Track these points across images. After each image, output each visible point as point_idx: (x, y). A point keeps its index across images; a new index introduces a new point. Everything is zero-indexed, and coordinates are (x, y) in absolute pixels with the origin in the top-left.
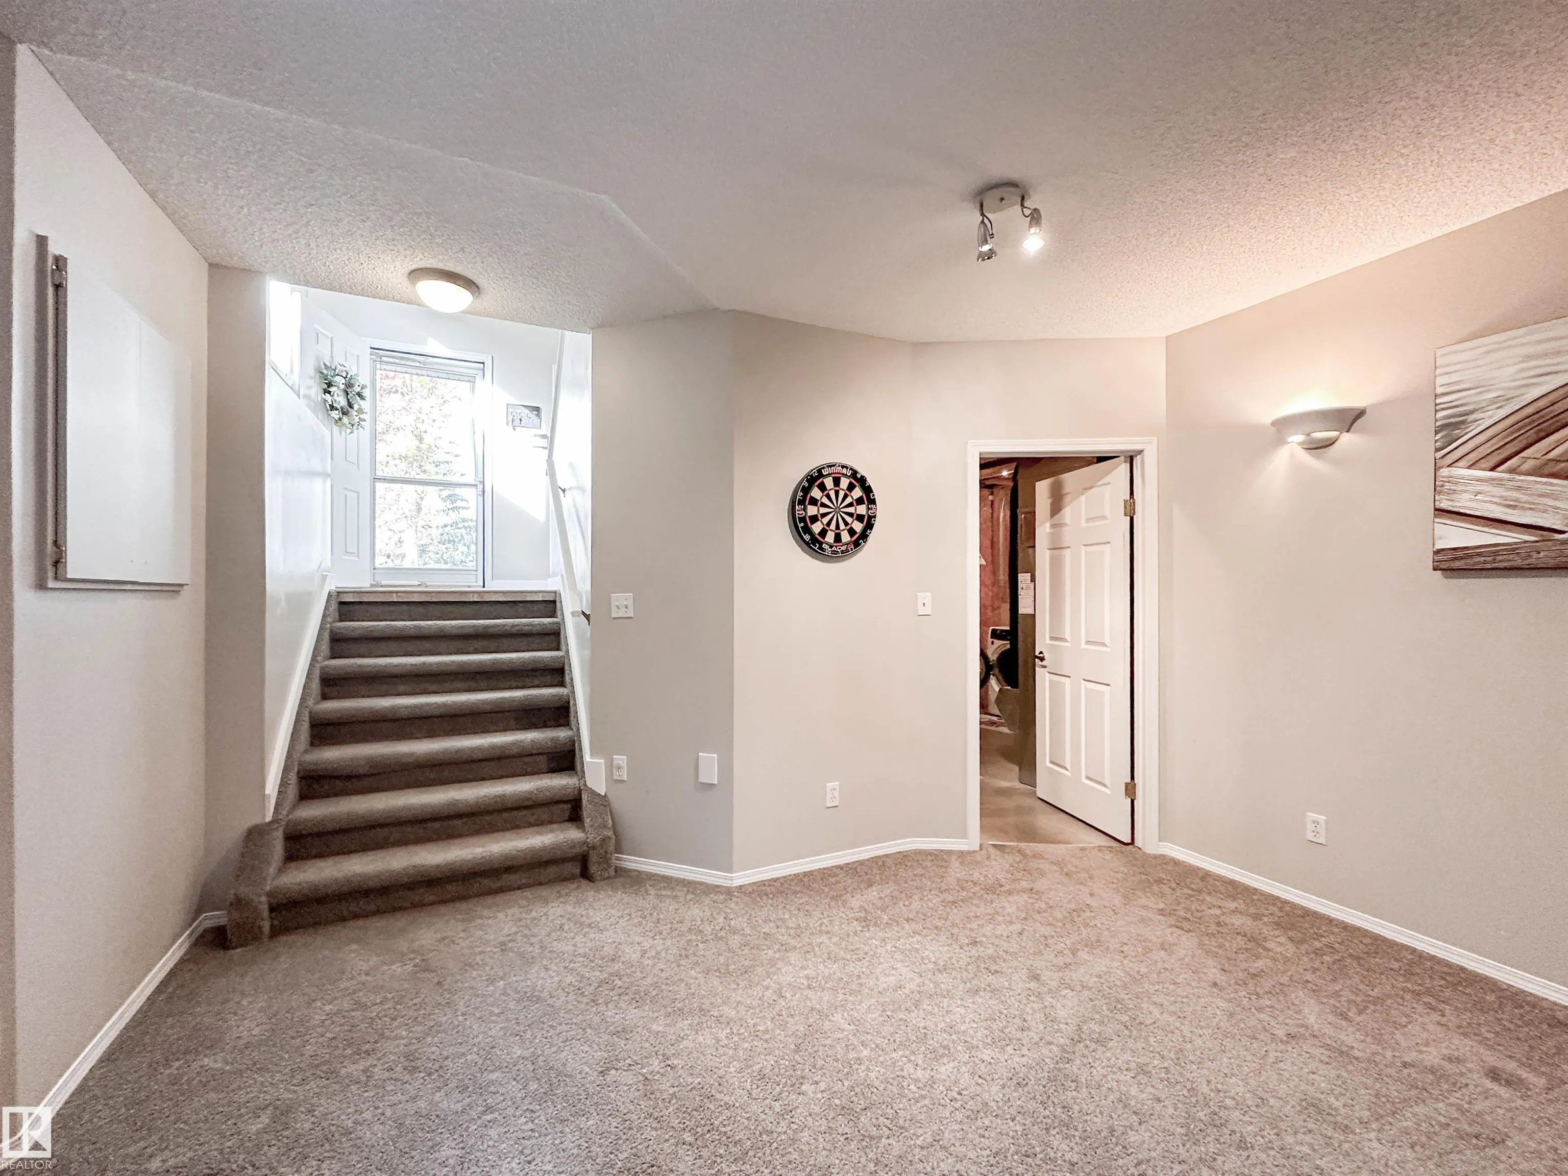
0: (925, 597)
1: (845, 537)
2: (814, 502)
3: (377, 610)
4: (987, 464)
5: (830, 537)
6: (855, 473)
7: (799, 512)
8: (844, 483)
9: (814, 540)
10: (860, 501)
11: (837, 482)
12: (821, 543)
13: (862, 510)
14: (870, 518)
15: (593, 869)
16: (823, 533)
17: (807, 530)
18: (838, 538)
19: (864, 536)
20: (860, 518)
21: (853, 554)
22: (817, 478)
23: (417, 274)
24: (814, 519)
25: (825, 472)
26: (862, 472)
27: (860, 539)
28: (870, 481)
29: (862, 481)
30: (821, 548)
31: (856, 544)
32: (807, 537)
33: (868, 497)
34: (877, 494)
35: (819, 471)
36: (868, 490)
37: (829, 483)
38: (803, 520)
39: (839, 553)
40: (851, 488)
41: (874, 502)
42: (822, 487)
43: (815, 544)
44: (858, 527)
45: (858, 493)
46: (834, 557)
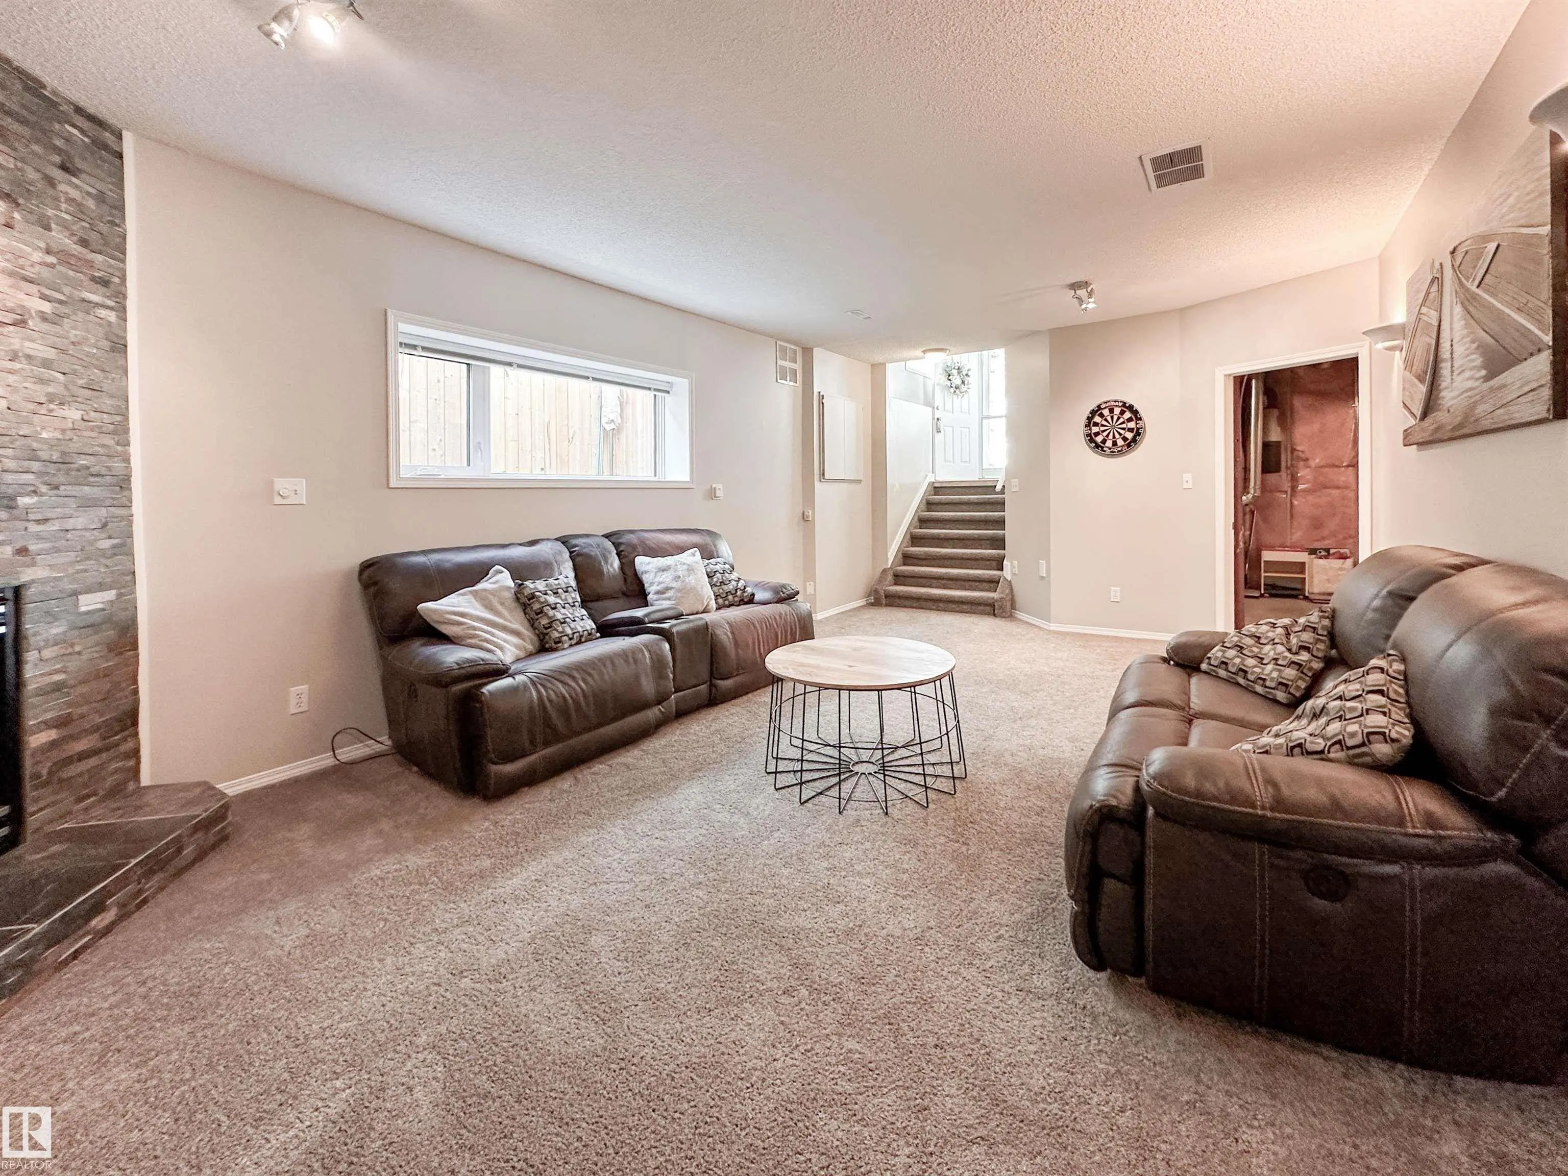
0: (1188, 477)
1: (1120, 442)
2: (1096, 425)
5: (1109, 443)
6: (1124, 404)
7: (1087, 431)
8: (1117, 411)
9: (1097, 446)
10: (1130, 420)
11: (1112, 411)
12: (1102, 448)
13: (1132, 425)
14: (1138, 429)
15: (997, 611)
16: (1104, 441)
17: (1092, 441)
18: (1115, 443)
19: (1134, 440)
20: (1131, 430)
21: (1127, 452)
22: (1097, 411)
24: (1097, 434)
25: (1102, 407)
26: (1129, 401)
27: (1131, 444)
28: (1136, 407)
29: (1131, 408)
30: (1102, 450)
31: (1129, 445)
32: (1093, 445)
33: (1136, 416)
34: (1142, 413)
35: (1099, 407)
36: (1135, 412)
37: (1106, 412)
38: (1089, 436)
39: (1116, 452)
40: (1122, 413)
41: (1140, 419)
42: (1101, 415)
43: (1099, 447)
44: (1129, 435)
45: (1128, 415)
46: (1112, 455)
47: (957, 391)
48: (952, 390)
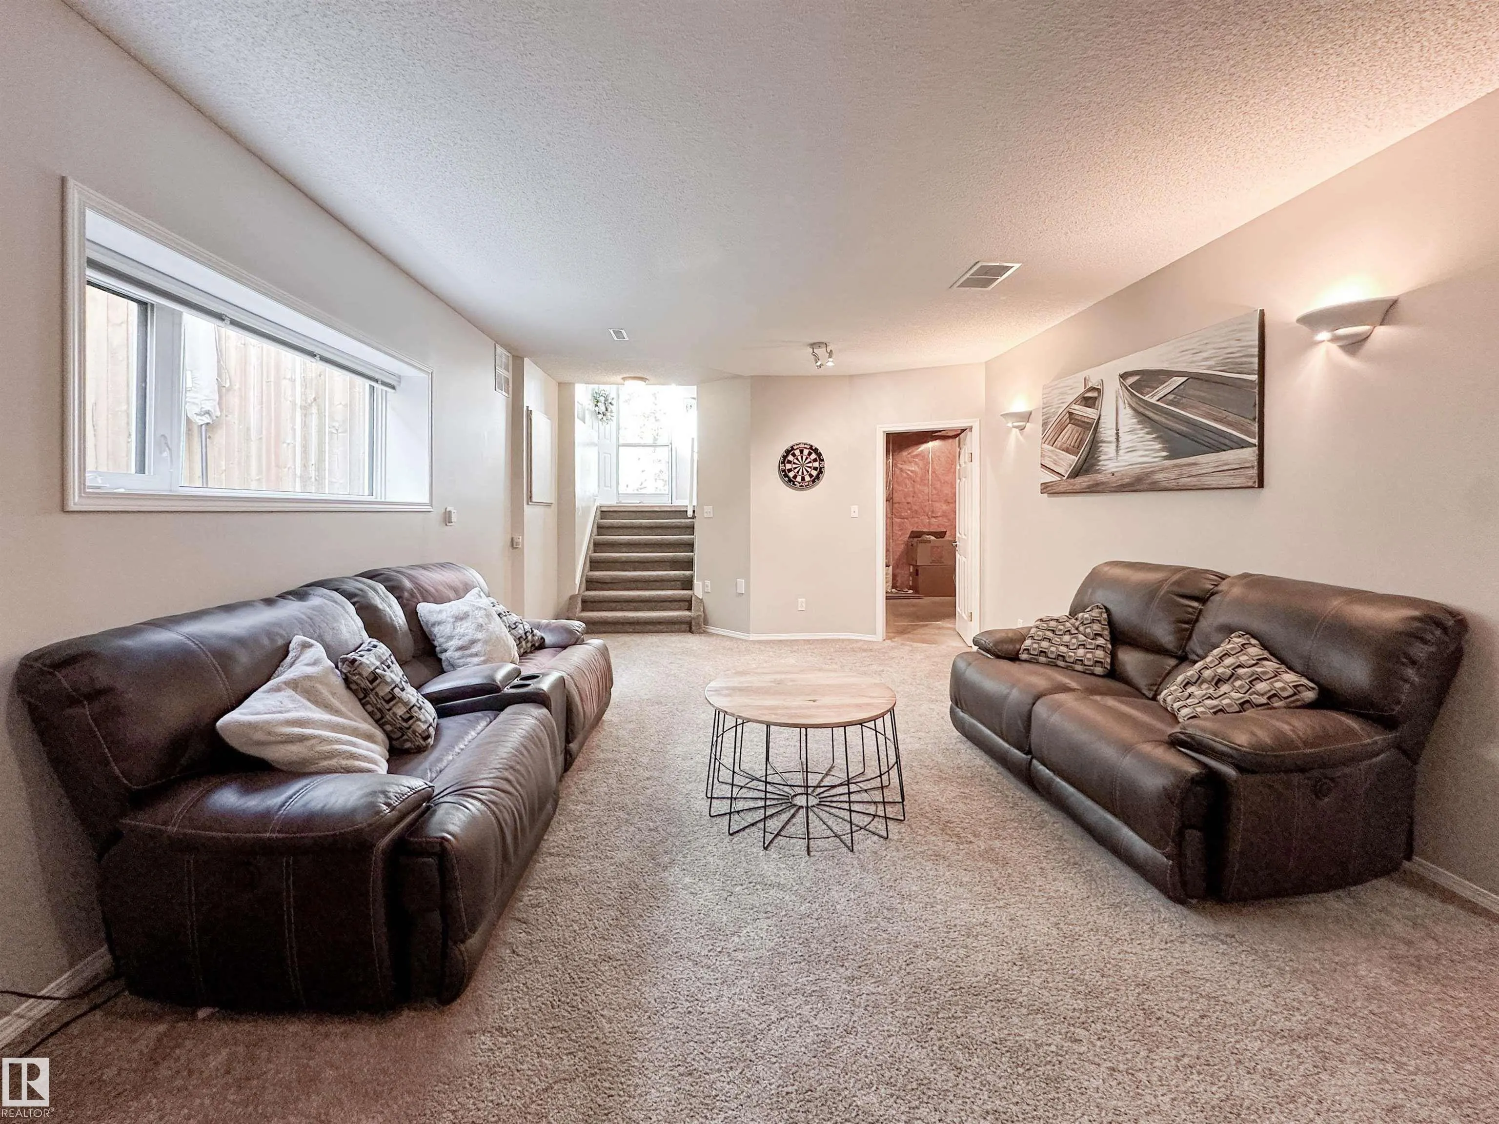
0: (855, 508)
1: (807, 478)
2: (789, 462)
3: (615, 515)
4: (889, 436)
5: (799, 479)
6: (811, 447)
7: (782, 467)
8: (806, 452)
9: (790, 480)
10: (815, 460)
11: (802, 452)
12: (794, 482)
13: (816, 464)
14: (821, 468)
15: (693, 628)
16: (795, 477)
17: (786, 476)
18: (803, 479)
19: (818, 477)
20: (815, 469)
21: (812, 487)
22: (790, 451)
23: (624, 379)
24: (790, 470)
25: (794, 447)
26: (815, 445)
27: (816, 479)
28: (820, 450)
29: (816, 451)
30: (794, 484)
31: (814, 481)
32: (786, 479)
33: (820, 457)
34: (824, 456)
35: (792, 447)
36: (819, 455)
37: (797, 452)
38: (784, 471)
39: (803, 487)
40: (810, 454)
41: (823, 460)
42: (794, 455)
43: (791, 482)
44: (814, 473)
45: (813, 456)
46: (802, 488)
47: (605, 418)
48: (600, 416)
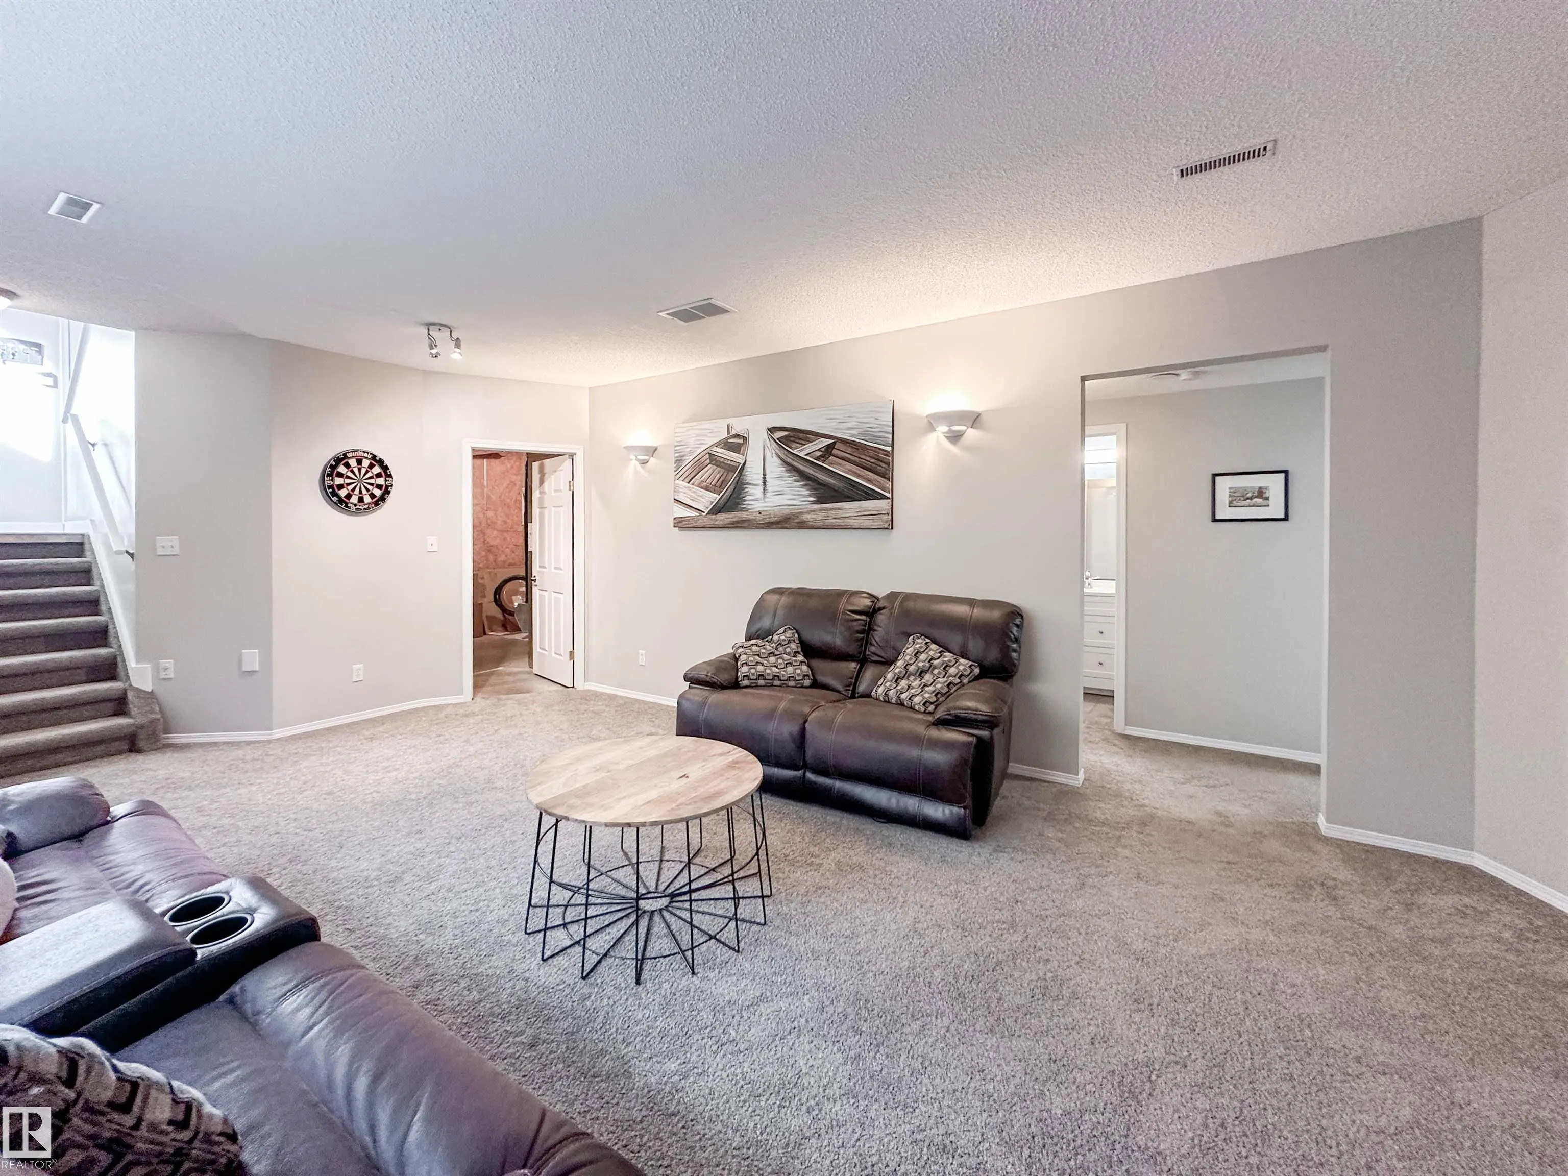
0: (432, 539)
1: (367, 499)
2: (340, 475)
5: (354, 499)
6: (374, 457)
7: (328, 482)
8: (366, 463)
9: (340, 501)
10: (379, 475)
11: (359, 462)
12: (347, 504)
13: (381, 481)
14: (387, 487)
16: (349, 496)
17: (334, 494)
18: (361, 500)
19: (383, 499)
20: (379, 487)
21: (375, 511)
22: (343, 459)
24: (341, 487)
25: (349, 455)
26: (380, 455)
27: (379, 501)
28: (387, 462)
29: (381, 462)
30: (347, 506)
31: (376, 504)
32: (335, 499)
33: (386, 471)
34: (392, 470)
35: (345, 455)
36: (385, 468)
37: (353, 463)
38: (331, 487)
39: (362, 509)
40: (371, 466)
41: (390, 476)
42: (347, 465)
43: (342, 504)
44: (378, 493)
45: (377, 469)
46: (358, 512)
